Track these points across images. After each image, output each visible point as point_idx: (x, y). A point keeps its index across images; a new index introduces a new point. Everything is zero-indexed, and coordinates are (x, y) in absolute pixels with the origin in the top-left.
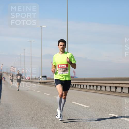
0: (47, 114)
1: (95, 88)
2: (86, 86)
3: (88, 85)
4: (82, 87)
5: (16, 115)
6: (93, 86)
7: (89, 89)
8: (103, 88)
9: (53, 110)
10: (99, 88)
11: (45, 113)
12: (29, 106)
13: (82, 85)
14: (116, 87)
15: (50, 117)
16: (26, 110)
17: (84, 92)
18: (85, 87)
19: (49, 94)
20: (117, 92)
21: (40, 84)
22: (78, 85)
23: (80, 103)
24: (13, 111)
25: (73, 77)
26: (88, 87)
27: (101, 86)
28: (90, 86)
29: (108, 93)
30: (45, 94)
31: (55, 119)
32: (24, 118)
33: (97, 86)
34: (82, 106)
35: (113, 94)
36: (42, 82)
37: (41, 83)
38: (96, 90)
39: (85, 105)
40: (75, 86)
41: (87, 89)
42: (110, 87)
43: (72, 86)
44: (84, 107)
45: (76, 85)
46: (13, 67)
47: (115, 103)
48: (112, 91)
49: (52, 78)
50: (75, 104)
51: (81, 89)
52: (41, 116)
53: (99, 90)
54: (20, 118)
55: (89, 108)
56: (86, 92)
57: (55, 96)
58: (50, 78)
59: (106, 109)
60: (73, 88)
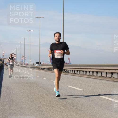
0: (44, 95)
1: (88, 73)
2: (80, 71)
3: (81, 71)
4: (76, 72)
5: (16, 96)
6: (86, 72)
7: (82, 74)
8: (95, 74)
9: (49, 92)
10: (91, 74)
11: (42, 95)
13: (76, 71)
14: (107, 73)
15: (47, 98)
16: (25, 92)
17: (78, 77)
18: (78, 72)
19: (46, 78)
20: (108, 77)
22: (72, 71)
23: (74, 87)
24: (13, 92)
25: (68, 64)
26: (81, 73)
27: (93, 72)
28: (83, 71)
29: (99, 78)
30: (43, 78)
32: (23, 99)
33: (89, 72)
34: (76, 89)
35: (104, 79)
36: (40, 68)
38: (88, 75)
39: (78, 88)
40: (69, 72)
41: (80, 75)
42: (102, 73)
43: (67, 71)
44: (77, 90)
45: (70, 70)
46: (13, 54)
47: (106, 87)
48: (103, 76)
50: (69, 87)
51: (75, 74)
52: (39, 97)
53: (92, 76)
54: (19, 99)
55: (82, 91)
56: (79, 77)
58: (47, 64)
59: (97, 92)
60: (68, 74)
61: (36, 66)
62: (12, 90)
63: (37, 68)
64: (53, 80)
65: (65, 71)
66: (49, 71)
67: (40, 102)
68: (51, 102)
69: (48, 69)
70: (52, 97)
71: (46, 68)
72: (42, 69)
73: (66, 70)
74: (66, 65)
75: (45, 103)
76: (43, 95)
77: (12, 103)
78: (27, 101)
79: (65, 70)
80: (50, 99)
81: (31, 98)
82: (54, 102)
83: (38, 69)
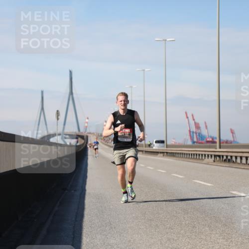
0: (179, 213)
5: (118, 215)
9: (190, 206)
12: (142, 198)
15: (186, 219)
19: (181, 175)
21: (163, 156)
22: (241, 158)
24: (111, 207)
25: (231, 143)
30: (174, 176)
31: (195, 223)
32: (133, 221)
36: (167, 153)
37: (165, 154)
40: (235, 161)
43: (229, 160)
45: (236, 157)
49: (186, 143)
51: (247, 166)
54: (125, 221)
57: (194, 180)
60: (231, 164)
61: (154, 148)
62: (107, 202)
63: (161, 153)
64: (198, 180)
65: (225, 160)
66: (189, 160)
67: (172, 229)
68: (196, 227)
69: (185, 154)
70: (198, 217)
71: (181, 153)
72: (172, 155)
73: (227, 156)
74: (227, 145)
75: (182, 230)
76: (176, 212)
77: (110, 229)
78: (142, 227)
79: (225, 158)
80: (194, 222)
81: (151, 220)
82: (204, 228)
83: (162, 155)
